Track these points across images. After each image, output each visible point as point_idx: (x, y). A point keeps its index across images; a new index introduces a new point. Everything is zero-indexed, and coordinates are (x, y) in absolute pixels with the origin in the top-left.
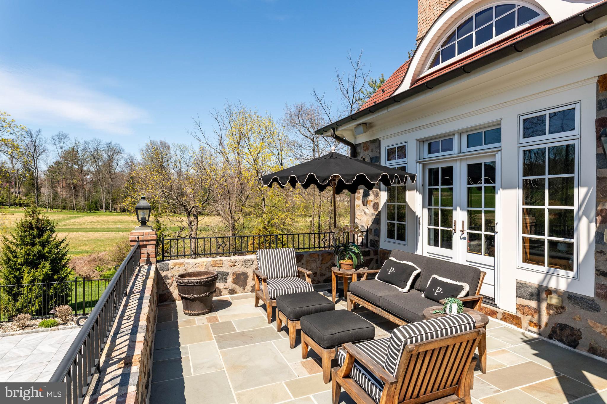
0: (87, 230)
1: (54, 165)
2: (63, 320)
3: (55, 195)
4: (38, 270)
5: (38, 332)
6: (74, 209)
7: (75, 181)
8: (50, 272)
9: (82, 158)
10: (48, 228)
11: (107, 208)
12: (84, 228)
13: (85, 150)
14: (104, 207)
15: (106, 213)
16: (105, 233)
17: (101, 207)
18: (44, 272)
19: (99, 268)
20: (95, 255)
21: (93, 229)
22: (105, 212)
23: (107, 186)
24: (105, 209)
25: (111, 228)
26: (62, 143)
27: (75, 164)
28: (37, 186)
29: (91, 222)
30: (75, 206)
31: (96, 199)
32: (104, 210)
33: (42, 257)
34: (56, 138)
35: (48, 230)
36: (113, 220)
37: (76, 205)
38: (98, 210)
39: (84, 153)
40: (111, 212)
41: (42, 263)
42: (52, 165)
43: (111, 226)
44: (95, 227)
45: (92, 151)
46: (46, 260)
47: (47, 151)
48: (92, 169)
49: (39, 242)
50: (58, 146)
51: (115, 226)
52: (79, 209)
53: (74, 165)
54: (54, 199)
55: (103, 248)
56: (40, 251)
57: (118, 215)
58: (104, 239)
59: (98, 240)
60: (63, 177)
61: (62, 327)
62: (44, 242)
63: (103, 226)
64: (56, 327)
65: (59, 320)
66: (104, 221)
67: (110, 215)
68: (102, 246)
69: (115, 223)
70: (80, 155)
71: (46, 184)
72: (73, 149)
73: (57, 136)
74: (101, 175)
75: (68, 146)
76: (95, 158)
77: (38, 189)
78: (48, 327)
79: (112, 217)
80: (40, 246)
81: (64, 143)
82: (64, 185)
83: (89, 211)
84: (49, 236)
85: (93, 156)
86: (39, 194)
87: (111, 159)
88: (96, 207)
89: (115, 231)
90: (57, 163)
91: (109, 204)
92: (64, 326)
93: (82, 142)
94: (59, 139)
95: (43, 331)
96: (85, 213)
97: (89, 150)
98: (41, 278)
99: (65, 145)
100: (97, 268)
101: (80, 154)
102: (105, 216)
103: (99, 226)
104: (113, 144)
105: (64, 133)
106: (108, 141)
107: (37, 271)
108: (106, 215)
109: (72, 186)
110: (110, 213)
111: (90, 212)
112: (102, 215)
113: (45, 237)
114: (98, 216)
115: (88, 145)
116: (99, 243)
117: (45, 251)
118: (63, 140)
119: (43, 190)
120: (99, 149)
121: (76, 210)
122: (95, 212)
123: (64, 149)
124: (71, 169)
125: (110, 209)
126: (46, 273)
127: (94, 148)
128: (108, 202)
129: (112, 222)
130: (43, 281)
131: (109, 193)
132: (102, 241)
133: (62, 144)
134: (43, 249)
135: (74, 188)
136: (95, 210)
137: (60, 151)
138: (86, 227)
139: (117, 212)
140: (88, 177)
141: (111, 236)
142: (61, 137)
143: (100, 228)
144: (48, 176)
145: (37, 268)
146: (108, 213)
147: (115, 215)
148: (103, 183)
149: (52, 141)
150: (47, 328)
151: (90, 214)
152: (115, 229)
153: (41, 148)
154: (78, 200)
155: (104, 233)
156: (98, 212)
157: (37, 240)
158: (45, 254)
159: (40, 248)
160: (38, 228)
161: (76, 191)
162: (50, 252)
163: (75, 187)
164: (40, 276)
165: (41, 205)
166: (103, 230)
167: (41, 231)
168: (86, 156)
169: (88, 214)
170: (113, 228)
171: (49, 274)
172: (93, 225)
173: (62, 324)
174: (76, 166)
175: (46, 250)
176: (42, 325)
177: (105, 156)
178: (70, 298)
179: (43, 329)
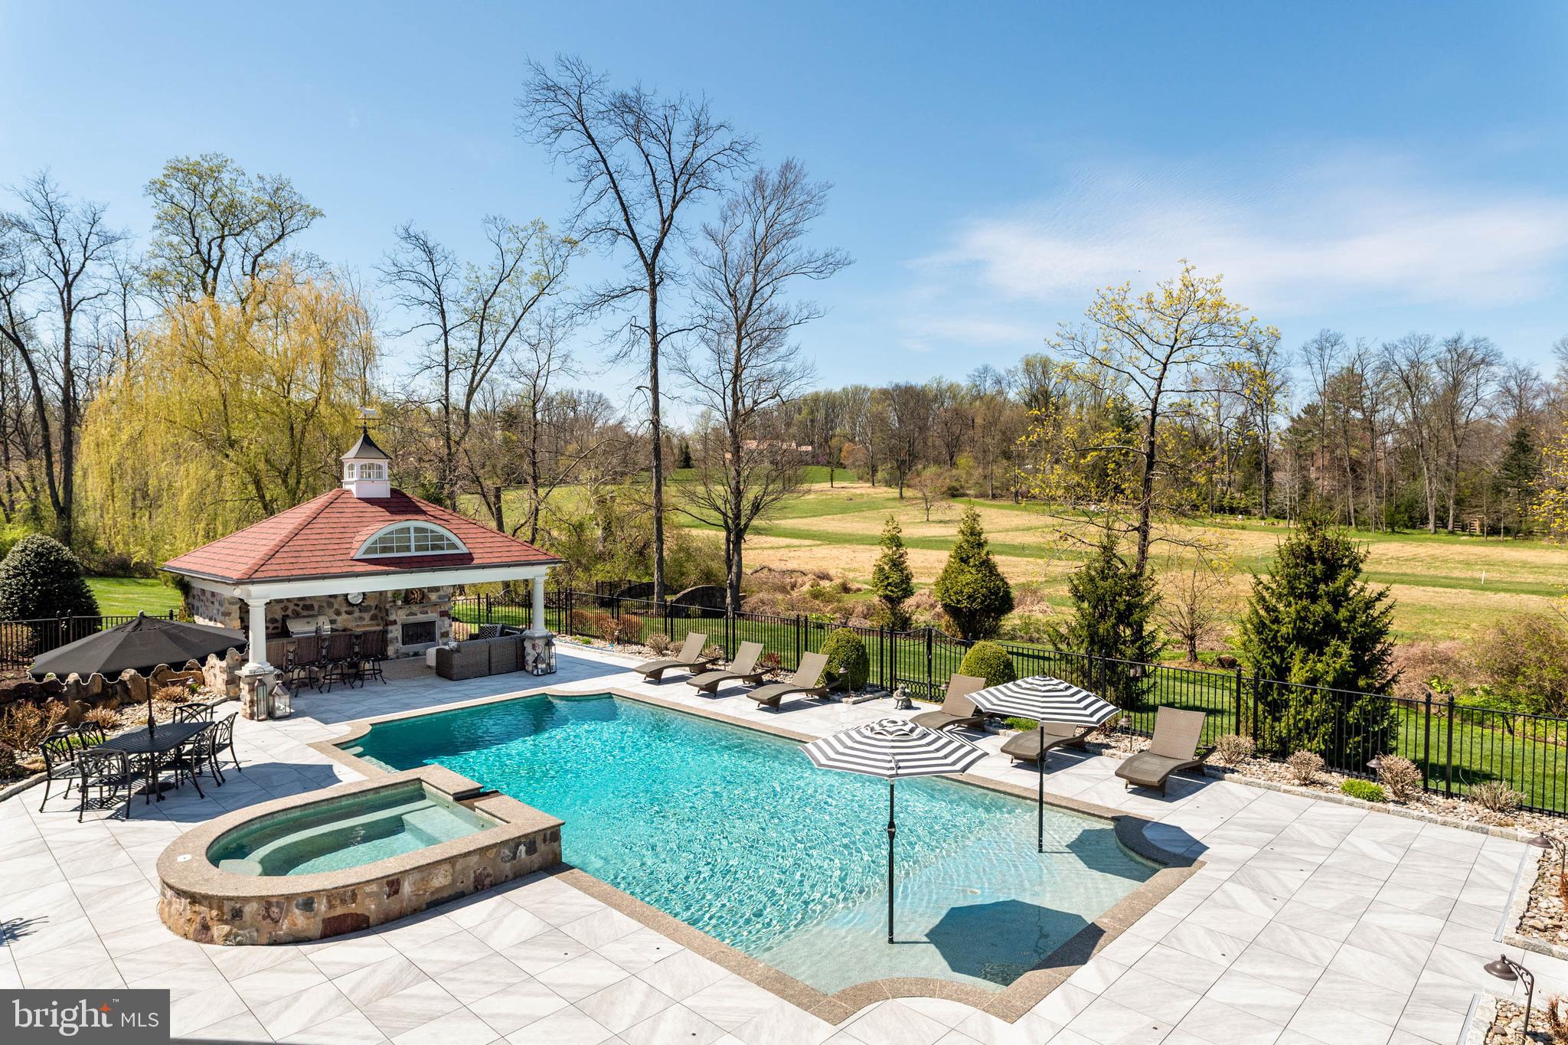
0: (1387, 577)
1: (1303, 415)
2: (1395, 793)
3: (1307, 488)
4: (1323, 658)
5: (1340, 802)
6: (1350, 524)
7: (1354, 452)
8: (1350, 666)
9: (1375, 389)
10: (1346, 561)
11: (1442, 522)
12: (1380, 573)
13: (1385, 368)
14: (1432, 518)
15: (1436, 536)
16: (1441, 590)
17: (1424, 520)
18: (1338, 666)
19: (1439, 682)
20: (1424, 645)
21: (1405, 578)
22: (1436, 532)
23: (1442, 461)
24: (1435, 523)
25: (1457, 579)
26: (1326, 357)
27: (1355, 408)
28: (1267, 467)
29: (1398, 559)
30: (1352, 514)
31: (1408, 496)
32: (1431, 526)
33: (1331, 628)
34: (1314, 349)
35: (1345, 566)
36: (1462, 558)
37: (1356, 511)
38: (1414, 527)
39: (1380, 375)
40: (1452, 533)
41: (1334, 642)
42: (1299, 416)
43: (1456, 574)
44: (1409, 571)
45: (1404, 367)
46: (1343, 638)
47: (1290, 383)
48: (1400, 419)
49: (1327, 594)
50: (1317, 366)
51: (1469, 574)
52: (1364, 523)
53: (1353, 412)
54: (1303, 497)
55: (1441, 632)
56: (1327, 614)
57: (1473, 543)
58: (1439, 606)
59: (1424, 608)
60: (1326, 442)
61: (1395, 808)
62: (1338, 595)
63: (1432, 572)
64: (1380, 805)
65: (1388, 791)
66: (1434, 558)
67: (1453, 543)
68: (1437, 624)
69: (1468, 564)
70: (1370, 383)
71: (1287, 461)
72: (1351, 371)
73: (1315, 341)
74: (1425, 433)
75: (1338, 363)
76: (1412, 384)
77: (1269, 474)
78: (1364, 798)
79: (1458, 548)
80: (1329, 602)
81: (1331, 356)
82: (1326, 463)
83: (1389, 530)
84: (1349, 582)
85: (1407, 382)
86: (1270, 485)
87: (1455, 386)
88: (1411, 518)
89: (1470, 588)
90: (1310, 410)
91: (1447, 511)
92: (1399, 808)
93: (1375, 348)
94: (1321, 349)
95: (1351, 804)
96: (1379, 535)
97: (1395, 368)
98: (1330, 678)
99: (1331, 363)
100: (1435, 682)
101: (1370, 377)
102: (1435, 545)
103: (1419, 570)
104: (1466, 341)
105: (1331, 332)
106: (1451, 335)
107: (1321, 661)
108: (1439, 541)
109: (1346, 464)
110: (1451, 538)
111: (1393, 531)
112: (1426, 540)
113: (1340, 581)
114: (1415, 544)
115: (1392, 355)
116: (1429, 616)
117: (1340, 616)
118: (1328, 351)
119: (1279, 477)
120: (1421, 360)
121: (1356, 524)
122: (1406, 531)
123: (1330, 372)
124: (1346, 421)
125: (1450, 527)
126: (1342, 668)
127: (1408, 359)
128: (1443, 506)
129: (1459, 562)
130: (1335, 684)
131: (1449, 480)
132: (1434, 610)
133: (1326, 361)
134: (1337, 612)
135: (1353, 470)
136: (1407, 527)
137: (1320, 379)
138: (1384, 570)
139: (1472, 535)
140: (1389, 439)
141: (1459, 601)
142: (1326, 343)
143: (1425, 576)
144: (1290, 442)
145: (1321, 654)
146: (1443, 535)
147: (1465, 543)
148: (1432, 452)
149: (1302, 357)
150: (1360, 800)
151: (1397, 536)
152: (1471, 583)
153: (1278, 376)
154: (1362, 500)
155: (1437, 589)
156: (1414, 531)
157: (1322, 586)
158: (1339, 622)
159: (1329, 608)
160: (1324, 561)
161: (1356, 477)
162: (1352, 619)
163: (1355, 466)
164: (1327, 672)
165: (1274, 511)
166: (1434, 582)
167: (1332, 569)
168: (1385, 383)
169: (1388, 537)
170: (1465, 579)
171: (1349, 673)
172: (1404, 567)
173: (1393, 801)
174: (1359, 415)
175: (1343, 613)
176: (1348, 790)
177: (1437, 378)
178: (1394, 743)
179: (1352, 799)
